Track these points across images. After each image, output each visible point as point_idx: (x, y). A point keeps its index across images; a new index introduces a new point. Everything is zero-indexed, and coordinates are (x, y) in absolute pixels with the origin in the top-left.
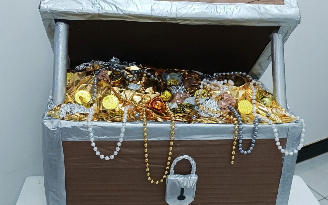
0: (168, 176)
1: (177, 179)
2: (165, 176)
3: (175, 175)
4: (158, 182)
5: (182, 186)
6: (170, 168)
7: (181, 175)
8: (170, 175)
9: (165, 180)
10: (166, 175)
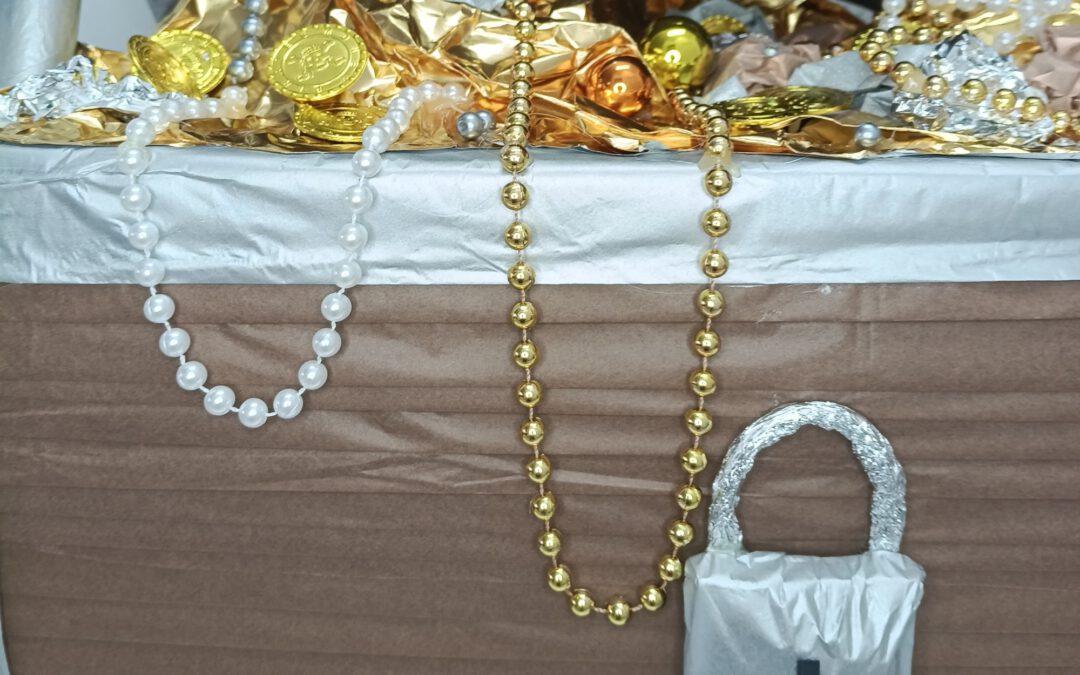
0: (693, 560)
1: (763, 584)
2: (672, 565)
3: (745, 558)
4: (621, 609)
5: (806, 647)
6: (707, 499)
7: (792, 560)
8: (707, 556)
9: (674, 593)
10: (683, 556)
